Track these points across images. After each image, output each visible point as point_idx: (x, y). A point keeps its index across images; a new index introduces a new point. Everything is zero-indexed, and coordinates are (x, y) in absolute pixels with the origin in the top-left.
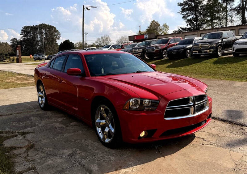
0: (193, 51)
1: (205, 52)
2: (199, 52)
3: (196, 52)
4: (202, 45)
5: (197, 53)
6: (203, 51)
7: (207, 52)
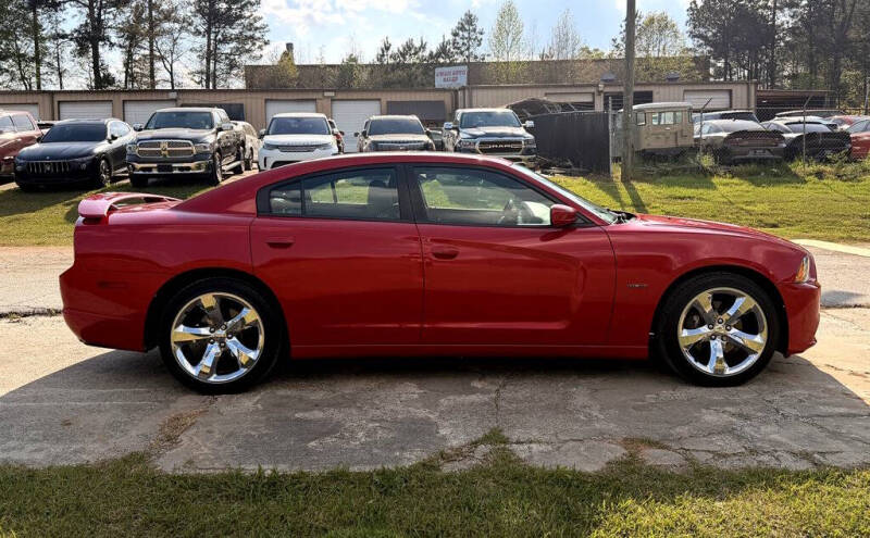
0: (138, 166)
1: (181, 169)
2: (159, 168)
3: (150, 169)
4: (170, 145)
5: (155, 172)
6: (174, 165)
7: (188, 168)
